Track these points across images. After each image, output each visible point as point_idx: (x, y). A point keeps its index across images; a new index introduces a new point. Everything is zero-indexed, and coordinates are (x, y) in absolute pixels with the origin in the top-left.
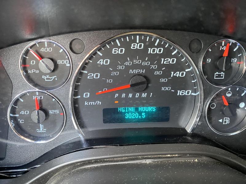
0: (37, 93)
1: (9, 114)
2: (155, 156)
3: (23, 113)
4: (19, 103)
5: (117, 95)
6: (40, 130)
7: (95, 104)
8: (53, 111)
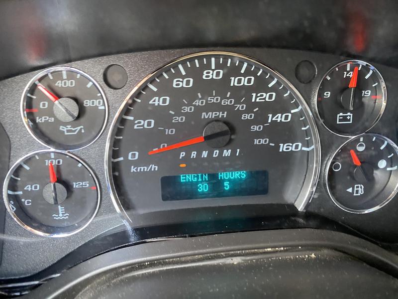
0: (52, 156)
1: (5, 191)
2: (247, 251)
3: (30, 189)
4: (22, 173)
5: (182, 154)
6: (59, 216)
7: (147, 169)
8: (80, 184)
